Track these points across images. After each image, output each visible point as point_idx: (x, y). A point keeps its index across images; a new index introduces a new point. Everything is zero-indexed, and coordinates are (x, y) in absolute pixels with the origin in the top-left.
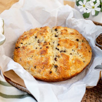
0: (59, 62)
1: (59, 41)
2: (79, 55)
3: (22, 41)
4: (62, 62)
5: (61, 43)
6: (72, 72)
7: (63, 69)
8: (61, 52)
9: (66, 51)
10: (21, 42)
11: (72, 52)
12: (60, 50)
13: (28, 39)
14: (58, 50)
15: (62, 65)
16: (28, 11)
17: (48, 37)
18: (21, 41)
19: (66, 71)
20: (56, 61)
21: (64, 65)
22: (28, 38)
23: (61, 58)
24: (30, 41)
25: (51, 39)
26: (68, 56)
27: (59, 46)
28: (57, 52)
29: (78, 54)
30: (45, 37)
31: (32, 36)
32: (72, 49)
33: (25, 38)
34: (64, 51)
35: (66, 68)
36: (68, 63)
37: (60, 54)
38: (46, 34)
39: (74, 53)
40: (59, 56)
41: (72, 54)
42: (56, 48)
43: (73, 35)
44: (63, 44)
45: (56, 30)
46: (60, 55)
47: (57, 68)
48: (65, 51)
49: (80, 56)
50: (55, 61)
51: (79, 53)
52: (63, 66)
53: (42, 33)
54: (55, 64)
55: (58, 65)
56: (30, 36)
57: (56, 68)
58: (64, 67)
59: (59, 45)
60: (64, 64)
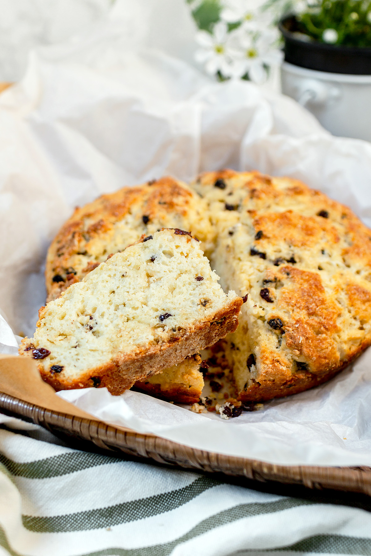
0: (284, 304)
1: (257, 223)
2: (353, 269)
3: (83, 243)
4: (297, 302)
5: (268, 228)
6: (345, 342)
7: (311, 332)
8: (277, 264)
9: (297, 259)
10: (76, 249)
11: (323, 260)
12: (272, 255)
13: (111, 232)
14: (263, 256)
15: (302, 315)
16: (69, 122)
17: (198, 213)
18: (79, 245)
19: (325, 339)
20: (269, 300)
21: (310, 314)
22: (110, 226)
23: (288, 285)
24: (119, 240)
25: (211, 220)
26: (313, 274)
27: (263, 241)
28: (262, 267)
29: (348, 266)
30: (184, 213)
31: (123, 216)
32: (319, 247)
33: (95, 229)
34: (288, 257)
35: (320, 323)
36: (323, 302)
37: (280, 271)
38: (187, 202)
39: (330, 264)
40: (276, 279)
41: (323, 266)
42: (253, 253)
43: (300, 198)
44: (277, 232)
45: (219, 184)
46: (282, 276)
47: (283, 332)
48: (292, 261)
49: (358, 272)
50: (264, 303)
51: (349, 261)
52: (307, 318)
53: (167, 199)
54: (268, 317)
55: (285, 318)
56: (113, 219)
57: (277, 332)
58: (314, 323)
59: (259, 236)
60: (308, 308)
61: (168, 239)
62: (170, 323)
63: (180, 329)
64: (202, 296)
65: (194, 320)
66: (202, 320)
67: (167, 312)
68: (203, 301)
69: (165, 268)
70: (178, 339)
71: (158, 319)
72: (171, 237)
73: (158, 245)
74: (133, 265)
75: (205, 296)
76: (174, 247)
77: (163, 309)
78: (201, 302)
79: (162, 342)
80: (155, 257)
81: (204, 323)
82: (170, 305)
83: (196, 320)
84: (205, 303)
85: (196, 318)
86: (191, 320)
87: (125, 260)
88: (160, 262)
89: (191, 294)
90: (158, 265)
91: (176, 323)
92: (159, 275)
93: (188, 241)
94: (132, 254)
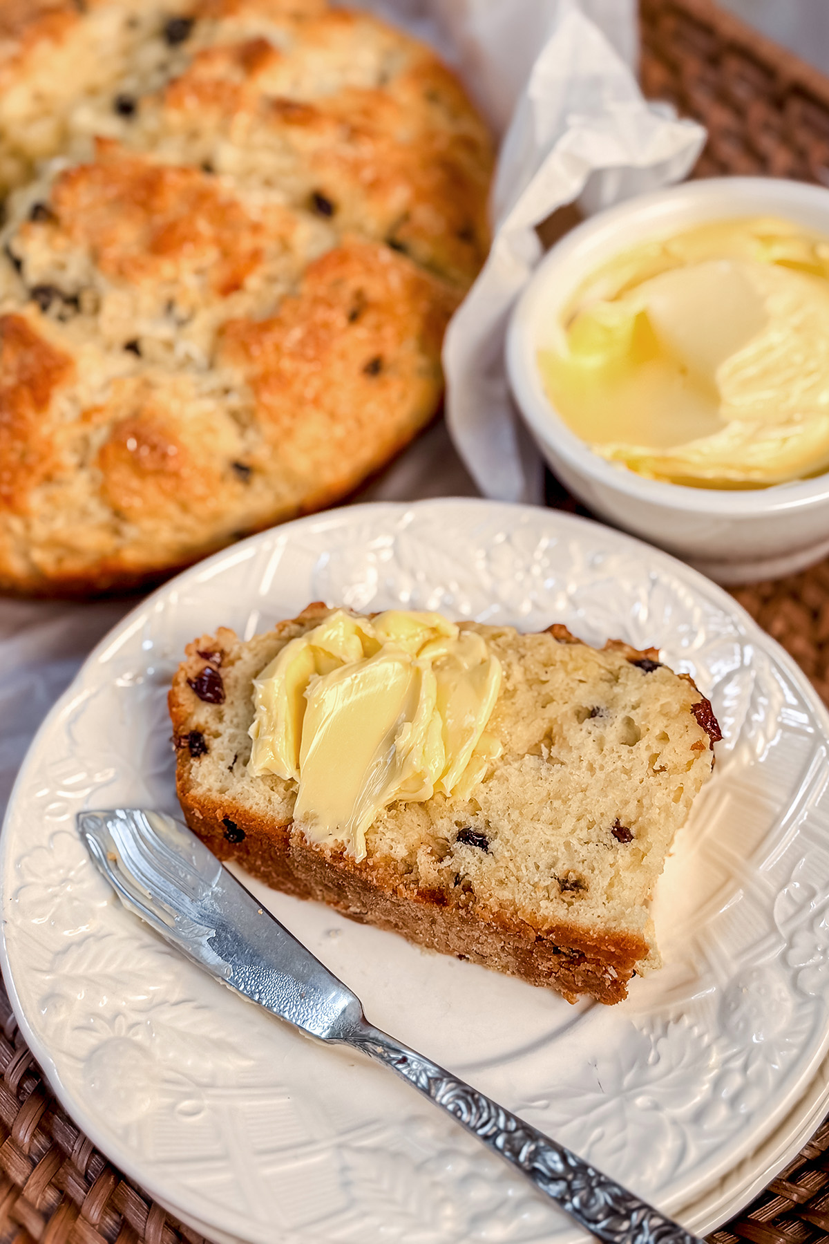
9: (85, 304)
11: (154, 330)
41: (145, 345)
48: (76, 305)
61: (668, 703)
62: (467, 859)
63: (468, 888)
64: (580, 868)
65: (511, 897)
66: (523, 912)
67: (488, 833)
68: (573, 877)
69: (590, 751)
70: (445, 905)
71: (456, 829)
72: (676, 707)
73: (633, 699)
74: (546, 689)
75: (586, 873)
76: (657, 732)
77: (488, 822)
78: (567, 876)
79: (413, 878)
80: (600, 713)
81: (523, 922)
82: (505, 827)
83: (513, 903)
84: (572, 886)
85: (517, 897)
86: (505, 895)
87: (547, 664)
88: (596, 732)
89: (567, 845)
90: (584, 733)
91: (472, 871)
92: (563, 756)
93: (698, 747)
94: (570, 666)
